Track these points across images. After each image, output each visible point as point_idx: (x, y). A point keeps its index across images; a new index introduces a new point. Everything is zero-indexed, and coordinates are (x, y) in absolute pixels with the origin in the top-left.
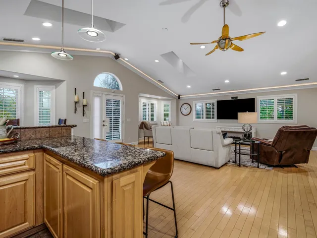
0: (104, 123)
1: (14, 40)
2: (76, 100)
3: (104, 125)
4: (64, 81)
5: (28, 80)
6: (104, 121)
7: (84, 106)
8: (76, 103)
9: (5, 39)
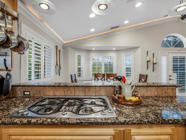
0: (171, 78)
1: (115, 27)
2: (148, 60)
3: (170, 79)
4: (140, 47)
5: (118, 51)
6: (170, 76)
7: (154, 64)
8: (148, 62)
9: (111, 28)
